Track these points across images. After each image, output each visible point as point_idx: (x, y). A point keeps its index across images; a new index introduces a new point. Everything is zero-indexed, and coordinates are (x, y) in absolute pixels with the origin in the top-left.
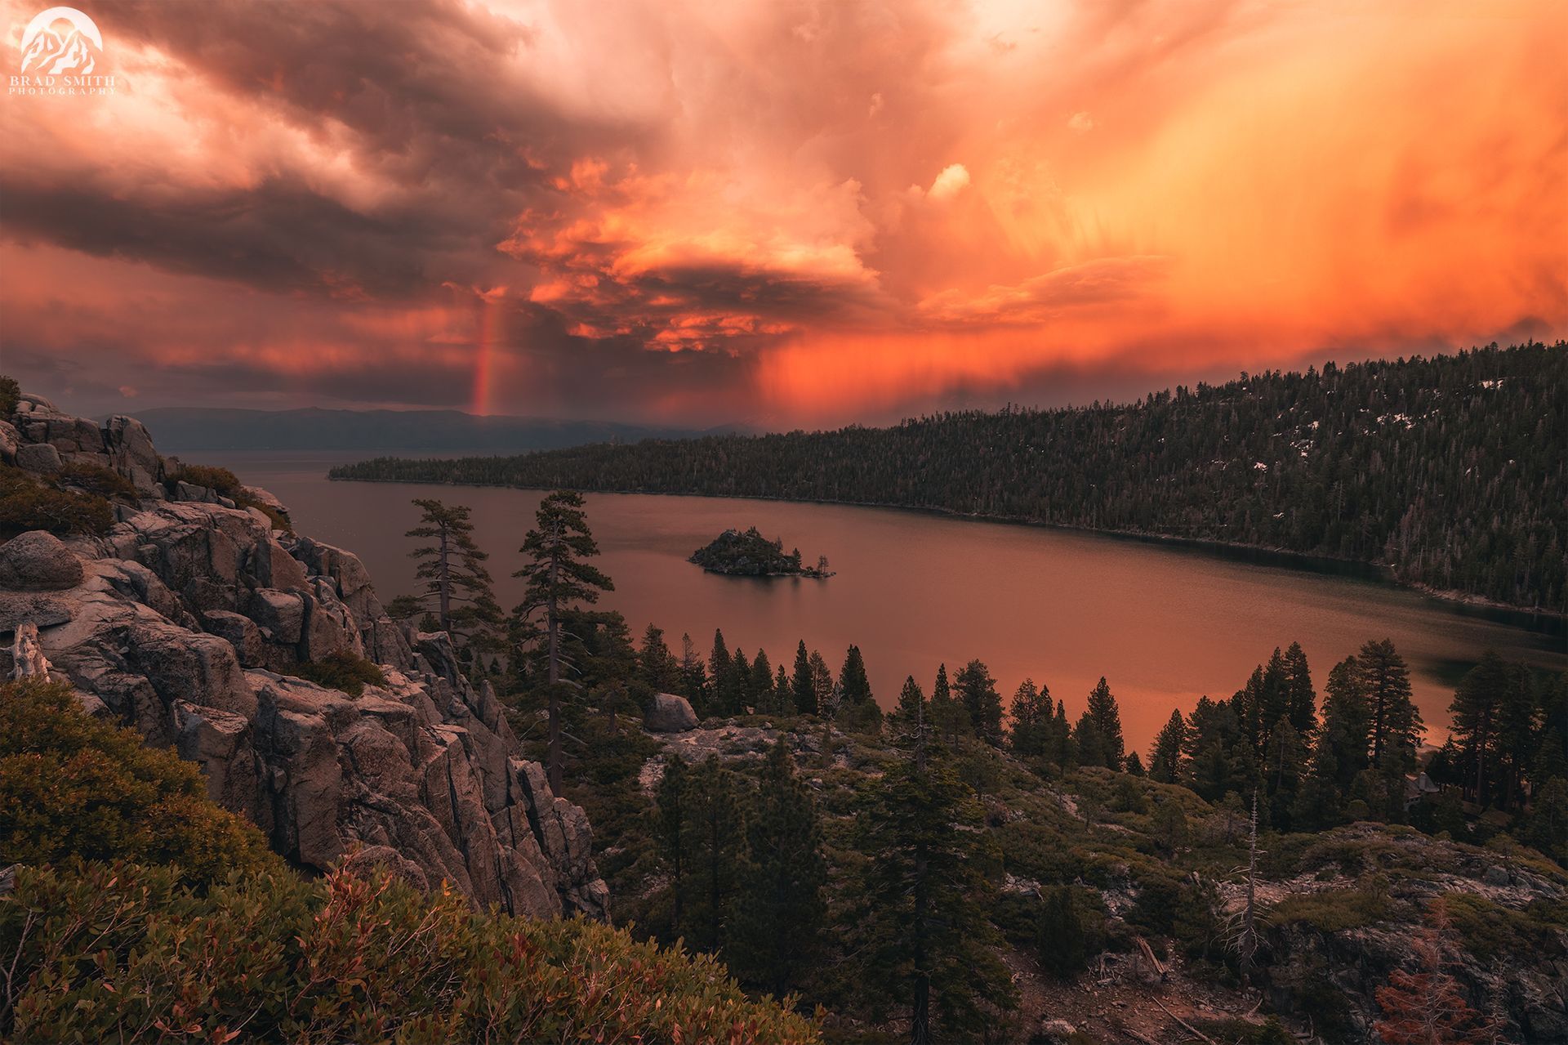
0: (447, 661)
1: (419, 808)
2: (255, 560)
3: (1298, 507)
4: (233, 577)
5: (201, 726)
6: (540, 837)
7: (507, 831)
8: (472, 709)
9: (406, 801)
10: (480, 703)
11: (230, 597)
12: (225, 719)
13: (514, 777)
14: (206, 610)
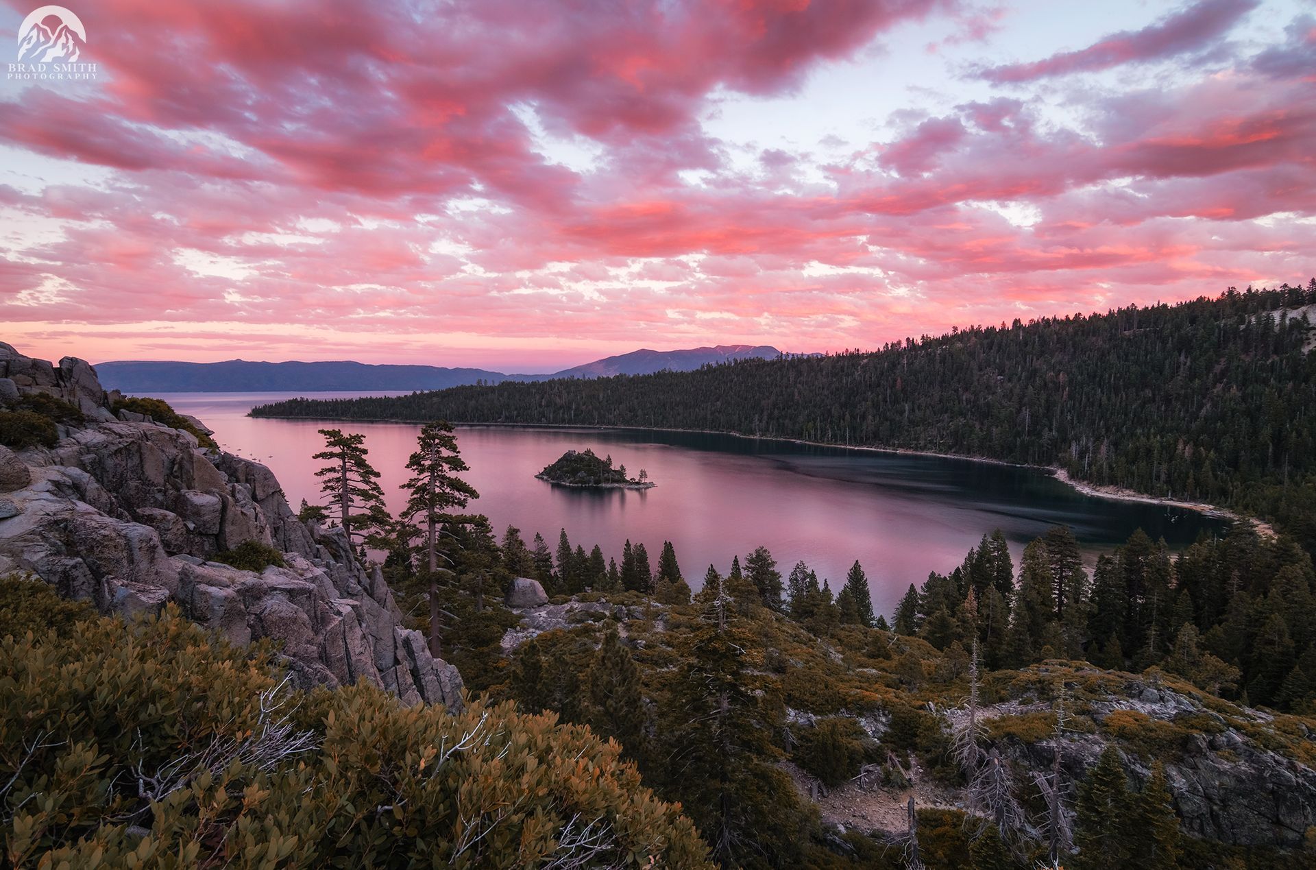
0: (344, 550)
1: (319, 666)
2: (181, 467)
3: (997, 427)
4: (162, 481)
5: (128, 597)
6: (421, 690)
7: (394, 685)
8: (365, 589)
9: (308, 660)
10: (371, 585)
11: (160, 497)
12: (149, 591)
13: (400, 643)
14: (139, 508)
